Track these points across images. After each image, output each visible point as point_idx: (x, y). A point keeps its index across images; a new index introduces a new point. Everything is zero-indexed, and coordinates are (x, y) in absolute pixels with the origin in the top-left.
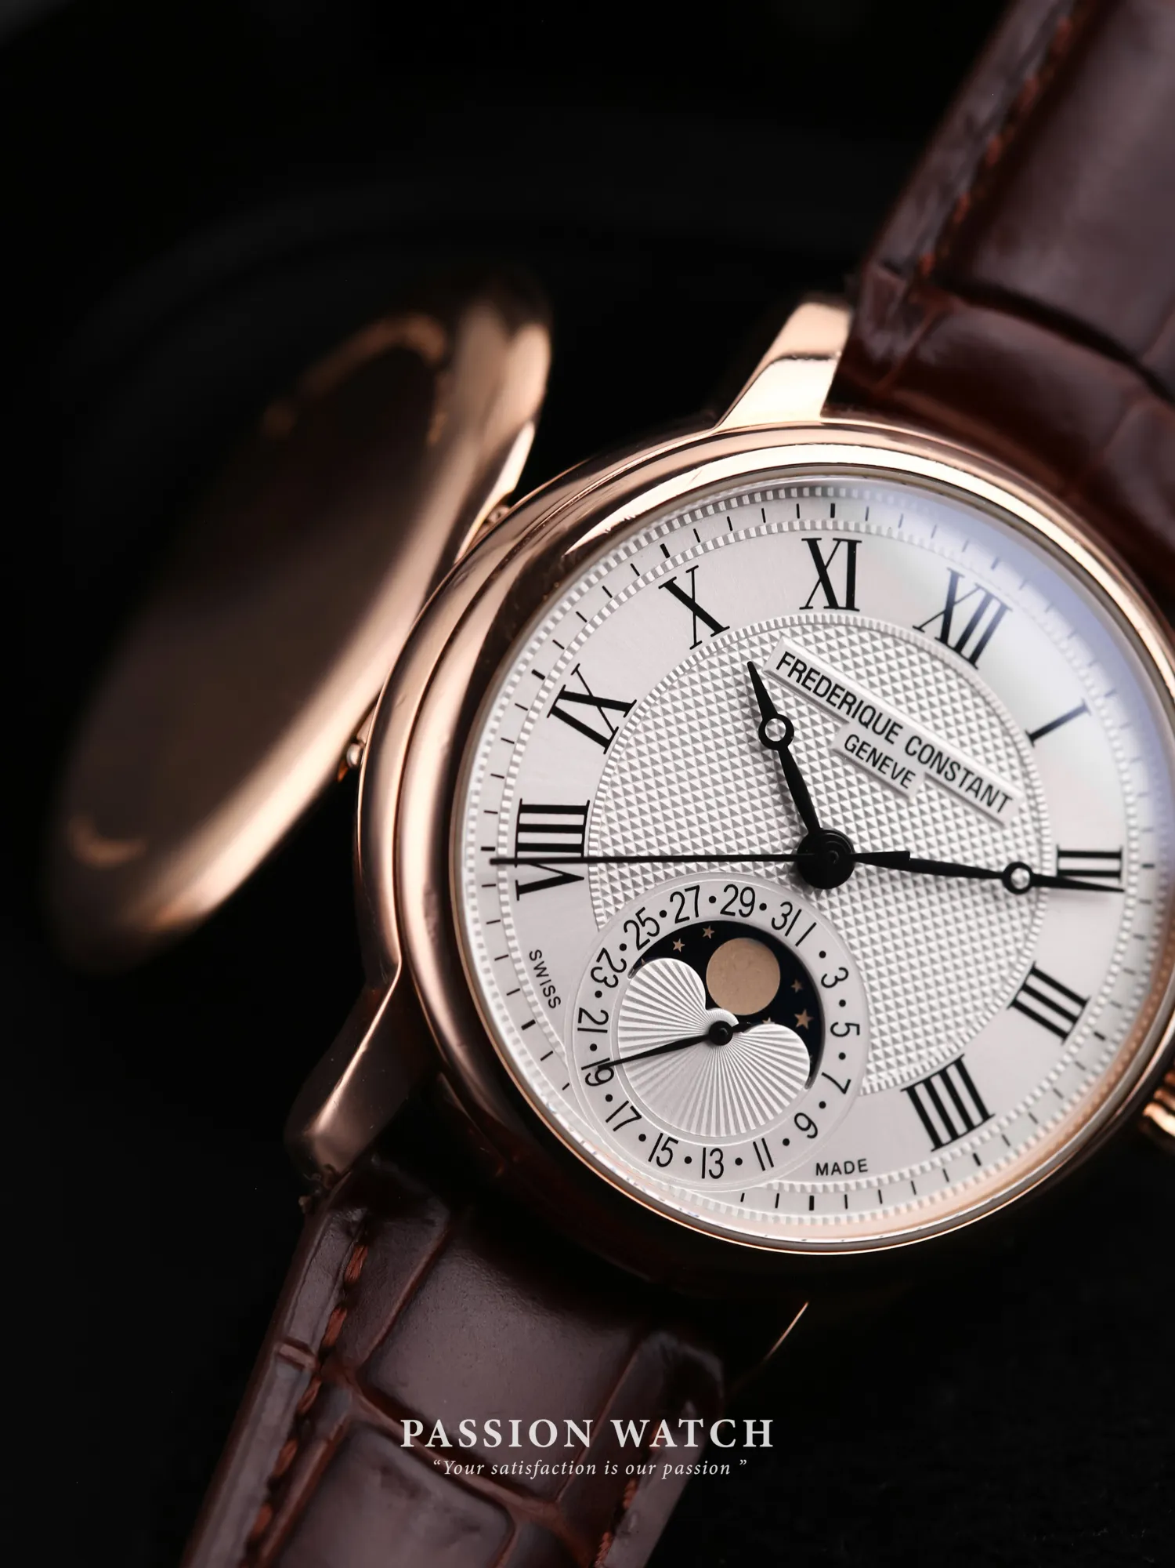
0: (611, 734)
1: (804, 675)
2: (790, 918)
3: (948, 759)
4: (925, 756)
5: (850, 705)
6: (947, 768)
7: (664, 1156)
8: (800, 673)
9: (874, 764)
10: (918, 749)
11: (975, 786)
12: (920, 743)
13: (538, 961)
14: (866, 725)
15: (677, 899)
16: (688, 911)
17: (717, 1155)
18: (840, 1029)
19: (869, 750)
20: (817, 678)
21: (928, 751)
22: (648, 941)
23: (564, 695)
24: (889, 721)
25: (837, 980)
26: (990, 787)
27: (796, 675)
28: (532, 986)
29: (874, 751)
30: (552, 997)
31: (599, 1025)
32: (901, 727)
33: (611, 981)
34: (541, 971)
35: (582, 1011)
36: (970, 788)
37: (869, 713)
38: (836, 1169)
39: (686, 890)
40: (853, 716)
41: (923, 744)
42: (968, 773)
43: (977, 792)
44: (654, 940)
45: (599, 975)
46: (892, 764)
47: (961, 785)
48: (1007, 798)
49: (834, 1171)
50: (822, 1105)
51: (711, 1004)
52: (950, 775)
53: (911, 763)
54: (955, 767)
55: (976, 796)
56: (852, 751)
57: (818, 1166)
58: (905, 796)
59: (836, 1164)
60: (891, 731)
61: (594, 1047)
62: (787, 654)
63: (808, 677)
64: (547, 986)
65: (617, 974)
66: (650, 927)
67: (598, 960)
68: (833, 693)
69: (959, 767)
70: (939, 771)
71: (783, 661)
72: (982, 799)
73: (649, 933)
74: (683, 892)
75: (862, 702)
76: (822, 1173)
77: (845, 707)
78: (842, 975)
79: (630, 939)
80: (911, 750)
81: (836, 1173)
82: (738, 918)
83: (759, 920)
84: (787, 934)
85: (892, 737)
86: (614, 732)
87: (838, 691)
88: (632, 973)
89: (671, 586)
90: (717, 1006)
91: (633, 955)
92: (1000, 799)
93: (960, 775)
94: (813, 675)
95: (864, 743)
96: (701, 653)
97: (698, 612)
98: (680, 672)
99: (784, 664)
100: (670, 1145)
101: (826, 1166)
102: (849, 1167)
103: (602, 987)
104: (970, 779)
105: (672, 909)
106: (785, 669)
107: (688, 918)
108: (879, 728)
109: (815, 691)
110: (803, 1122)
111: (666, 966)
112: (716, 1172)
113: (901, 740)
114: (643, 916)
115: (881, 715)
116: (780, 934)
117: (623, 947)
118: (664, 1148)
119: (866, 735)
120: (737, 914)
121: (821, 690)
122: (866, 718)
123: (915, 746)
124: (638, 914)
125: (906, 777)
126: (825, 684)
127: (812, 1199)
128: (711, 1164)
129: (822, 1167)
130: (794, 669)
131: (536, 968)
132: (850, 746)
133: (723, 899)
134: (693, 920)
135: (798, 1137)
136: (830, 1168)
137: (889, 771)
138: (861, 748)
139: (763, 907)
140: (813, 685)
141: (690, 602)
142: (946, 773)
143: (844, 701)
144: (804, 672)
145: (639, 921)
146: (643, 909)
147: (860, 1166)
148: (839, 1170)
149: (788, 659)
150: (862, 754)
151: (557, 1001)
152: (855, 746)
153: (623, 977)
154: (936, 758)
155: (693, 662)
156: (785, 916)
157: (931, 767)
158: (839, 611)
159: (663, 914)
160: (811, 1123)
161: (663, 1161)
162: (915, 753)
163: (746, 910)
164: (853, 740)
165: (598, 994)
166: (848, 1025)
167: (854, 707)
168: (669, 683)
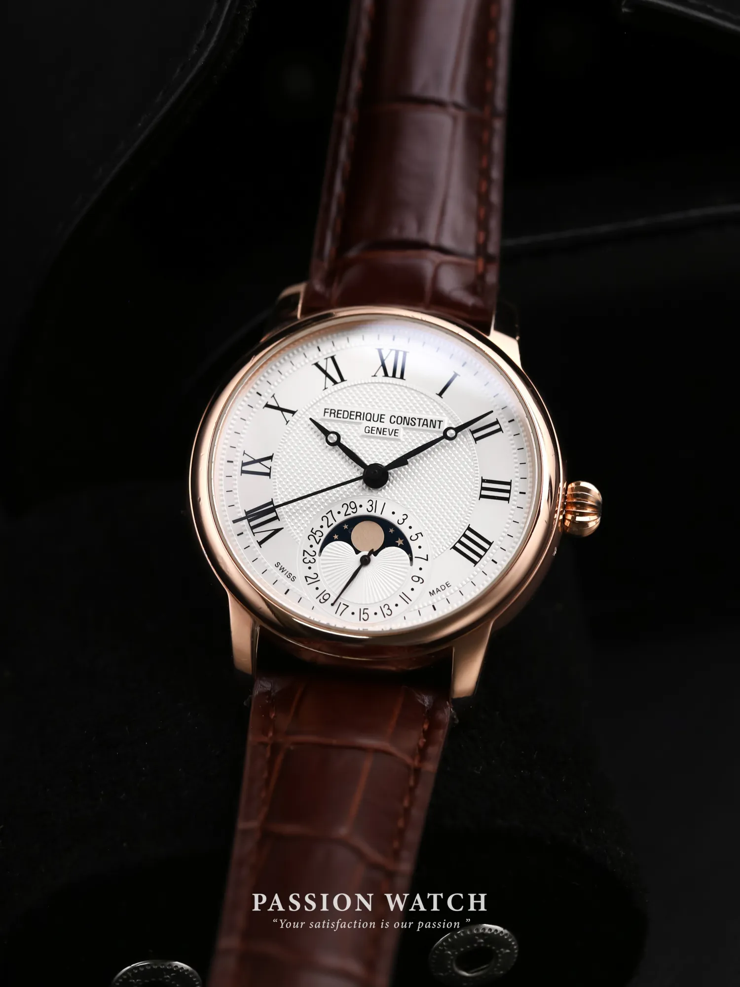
0: (269, 470)
1: (336, 414)
2: (374, 506)
3: (409, 418)
4: (399, 422)
5: (360, 416)
6: (411, 421)
7: (365, 617)
8: (334, 413)
9: (380, 433)
10: (395, 420)
11: (425, 423)
12: (395, 417)
13: (280, 566)
14: (370, 420)
15: (325, 519)
16: (331, 521)
17: (387, 607)
18: (414, 537)
19: (376, 429)
20: (342, 412)
21: (400, 419)
22: (320, 539)
23: (244, 464)
24: (378, 415)
25: (404, 520)
26: (432, 421)
27: (332, 415)
28: (282, 577)
29: (378, 428)
30: (292, 577)
31: (316, 579)
32: (384, 415)
33: (313, 561)
34: (282, 570)
35: (306, 577)
36: (423, 424)
37: (369, 415)
38: (438, 590)
39: (327, 514)
40: (363, 420)
41: (396, 417)
42: (420, 419)
43: (427, 425)
44: (323, 538)
45: (306, 561)
46: (387, 430)
47: (419, 426)
48: (440, 421)
49: (437, 591)
50: (421, 569)
51: (357, 552)
52: (413, 424)
53: (395, 426)
54: (413, 420)
55: (427, 426)
56: (369, 432)
57: (430, 593)
58: (399, 440)
59: (437, 589)
60: (381, 418)
61: (317, 588)
62: (325, 409)
63: (338, 413)
64: (288, 574)
65: (313, 557)
66: (319, 534)
67: (304, 555)
68: (351, 415)
69: (415, 419)
70: (408, 424)
71: (325, 412)
72: (430, 427)
73: (320, 537)
74: (326, 515)
75: (364, 413)
76: (433, 594)
77: (358, 418)
78: (405, 517)
79: (313, 542)
80: (392, 422)
81: (439, 592)
82: (353, 515)
83: (362, 512)
84: (375, 512)
85: (382, 420)
86: (270, 469)
87: (352, 413)
88: (320, 555)
89: (267, 406)
90: (360, 552)
91: (317, 548)
92: (438, 423)
93: (417, 422)
94: (339, 412)
95: (372, 428)
96: (292, 424)
97: (283, 410)
98: (286, 435)
99: (326, 413)
100: (366, 611)
101: (433, 591)
102: (443, 588)
103: (309, 565)
104: (422, 421)
105: (324, 523)
106: (327, 415)
107: (332, 524)
108: (376, 419)
109: (343, 418)
110: (416, 579)
111: (332, 546)
112: (389, 613)
113: (386, 419)
114: (314, 531)
115: (374, 414)
116: (372, 513)
117: (311, 546)
118: (364, 613)
119: (372, 424)
120: (352, 513)
121: (346, 416)
122: (368, 418)
123: (393, 419)
124: (312, 531)
125: (395, 432)
126: (346, 413)
127: (433, 606)
128: (386, 611)
129: (432, 592)
130: (331, 413)
131: (280, 569)
132: (367, 431)
133: (343, 511)
134: (335, 524)
135: (417, 586)
136: (435, 591)
137: (387, 433)
138: (372, 430)
139: (361, 506)
140: (341, 416)
141: (278, 408)
142: (411, 423)
143: (357, 416)
144: (335, 413)
145: (313, 533)
146: (313, 529)
147: (447, 585)
148: (439, 590)
149: (326, 411)
150: (373, 432)
151: (294, 578)
152: (369, 430)
153: (316, 557)
154: (404, 420)
155: (290, 429)
156: (371, 505)
157: (404, 424)
158: (339, 384)
159: (322, 527)
160: (419, 578)
161: (366, 619)
162: (394, 422)
163: (354, 510)
164: (367, 428)
165: (310, 568)
166: (416, 535)
167: (362, 416)
168: (283, 441)
